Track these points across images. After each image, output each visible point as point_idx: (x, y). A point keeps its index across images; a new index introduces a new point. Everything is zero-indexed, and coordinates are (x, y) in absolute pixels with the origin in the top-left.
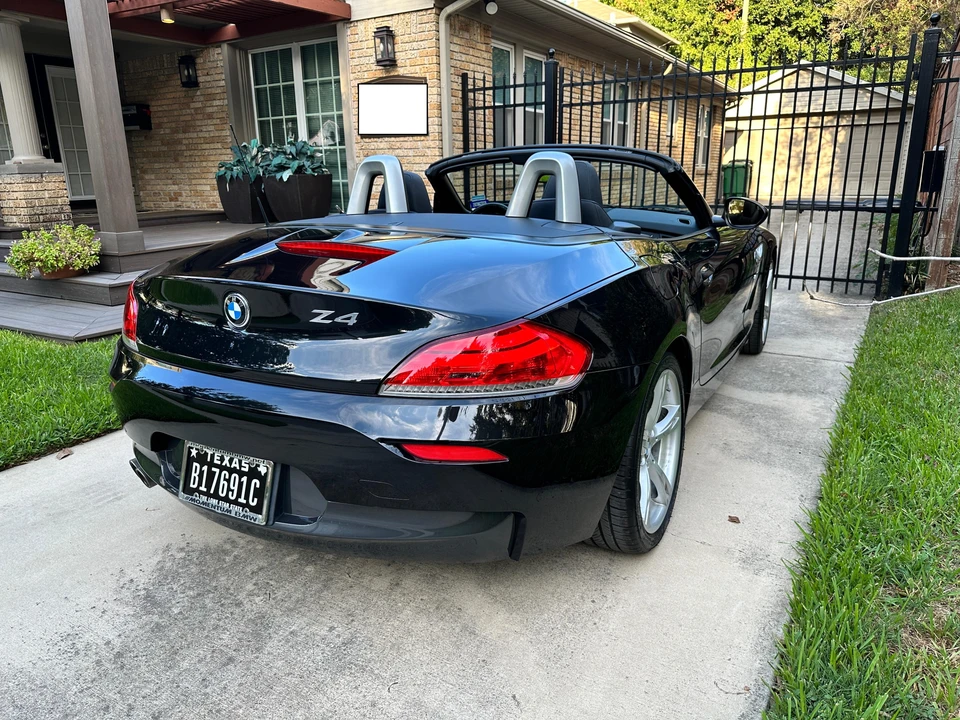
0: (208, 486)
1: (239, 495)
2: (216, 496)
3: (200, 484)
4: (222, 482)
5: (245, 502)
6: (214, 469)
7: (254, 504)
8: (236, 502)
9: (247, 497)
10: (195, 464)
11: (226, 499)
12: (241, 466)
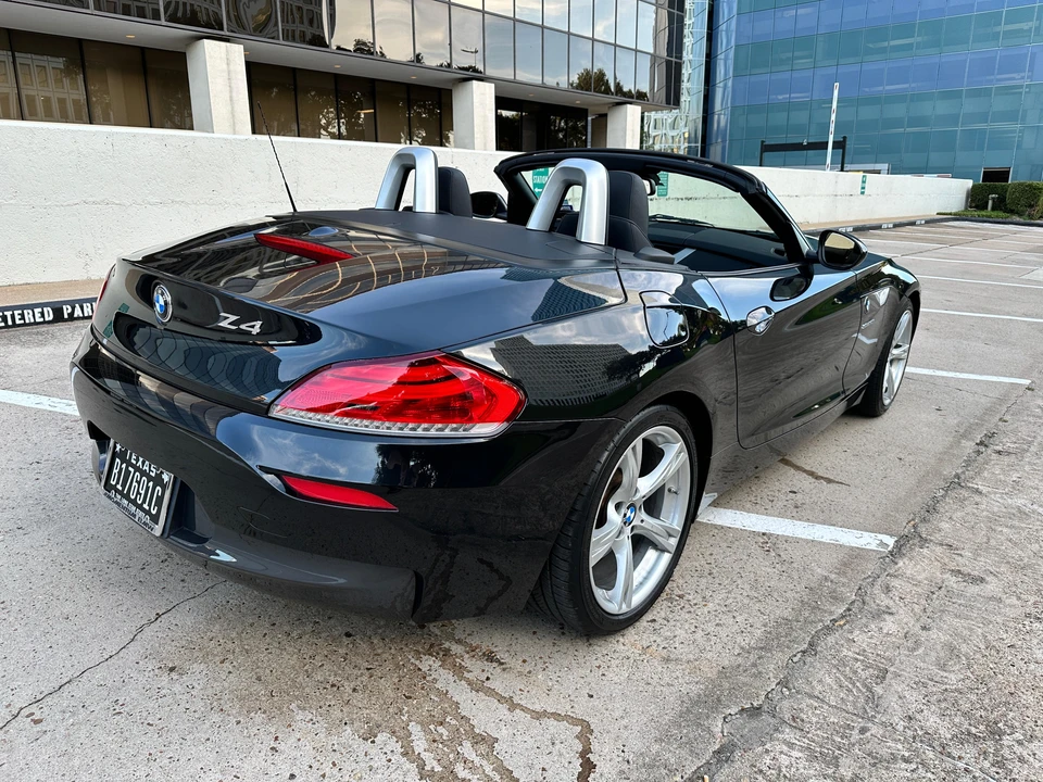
0: (124, 486)
1: (144, 502)
2: (127, 497)
3: (118, 483)
4: (134, 483)
5: (147, 508)
6: (130, 469)
7: (154, 512)
8: (140, 507)
9: (150, 505)
10: (118, 460)
11: (134, 502)
12: (150, 470)
